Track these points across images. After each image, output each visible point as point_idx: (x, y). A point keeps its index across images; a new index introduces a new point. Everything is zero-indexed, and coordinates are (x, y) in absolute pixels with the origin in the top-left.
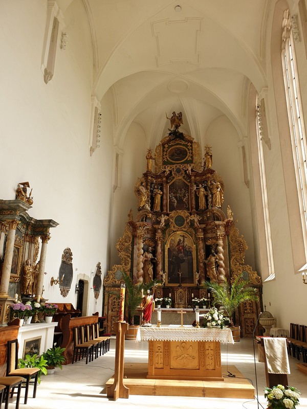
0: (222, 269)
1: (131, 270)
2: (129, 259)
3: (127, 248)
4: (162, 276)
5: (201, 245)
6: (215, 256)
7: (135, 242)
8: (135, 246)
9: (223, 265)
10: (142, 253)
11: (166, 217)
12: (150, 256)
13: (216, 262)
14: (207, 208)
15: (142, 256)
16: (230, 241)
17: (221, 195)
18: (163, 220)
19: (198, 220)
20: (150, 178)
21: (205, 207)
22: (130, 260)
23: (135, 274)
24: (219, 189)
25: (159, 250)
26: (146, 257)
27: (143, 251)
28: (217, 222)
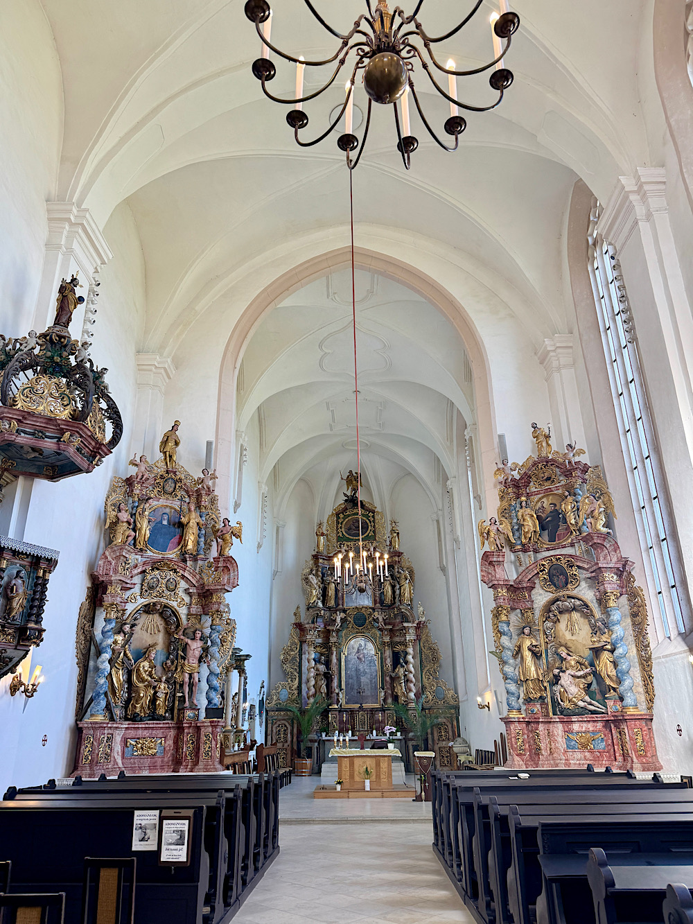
0: (412, 685)
1: (299, 688)
2: (295, 673)
3: (294, 658)
4: (338, 694)
5: (388, 653)
6: (404, 666)
7: (303, 650)
8: (303, 656)
9: (414, 680)
10: (313, 665)
11: (343, 615)
12: (322, 668)
13: (405, 675)
14: (395, 603)
15: (312, 669)
16: (423, 648)
17: (410, 588)
18: (338, 620)
19: (383, 619)
20: (321, 561)
21: (391, 600)
22: (297, 675)
23: (304, 693)
24: (408, 581)
25: (334, 660)
26: (317, 670)
27: (314, 663)
28: (405, 624)
